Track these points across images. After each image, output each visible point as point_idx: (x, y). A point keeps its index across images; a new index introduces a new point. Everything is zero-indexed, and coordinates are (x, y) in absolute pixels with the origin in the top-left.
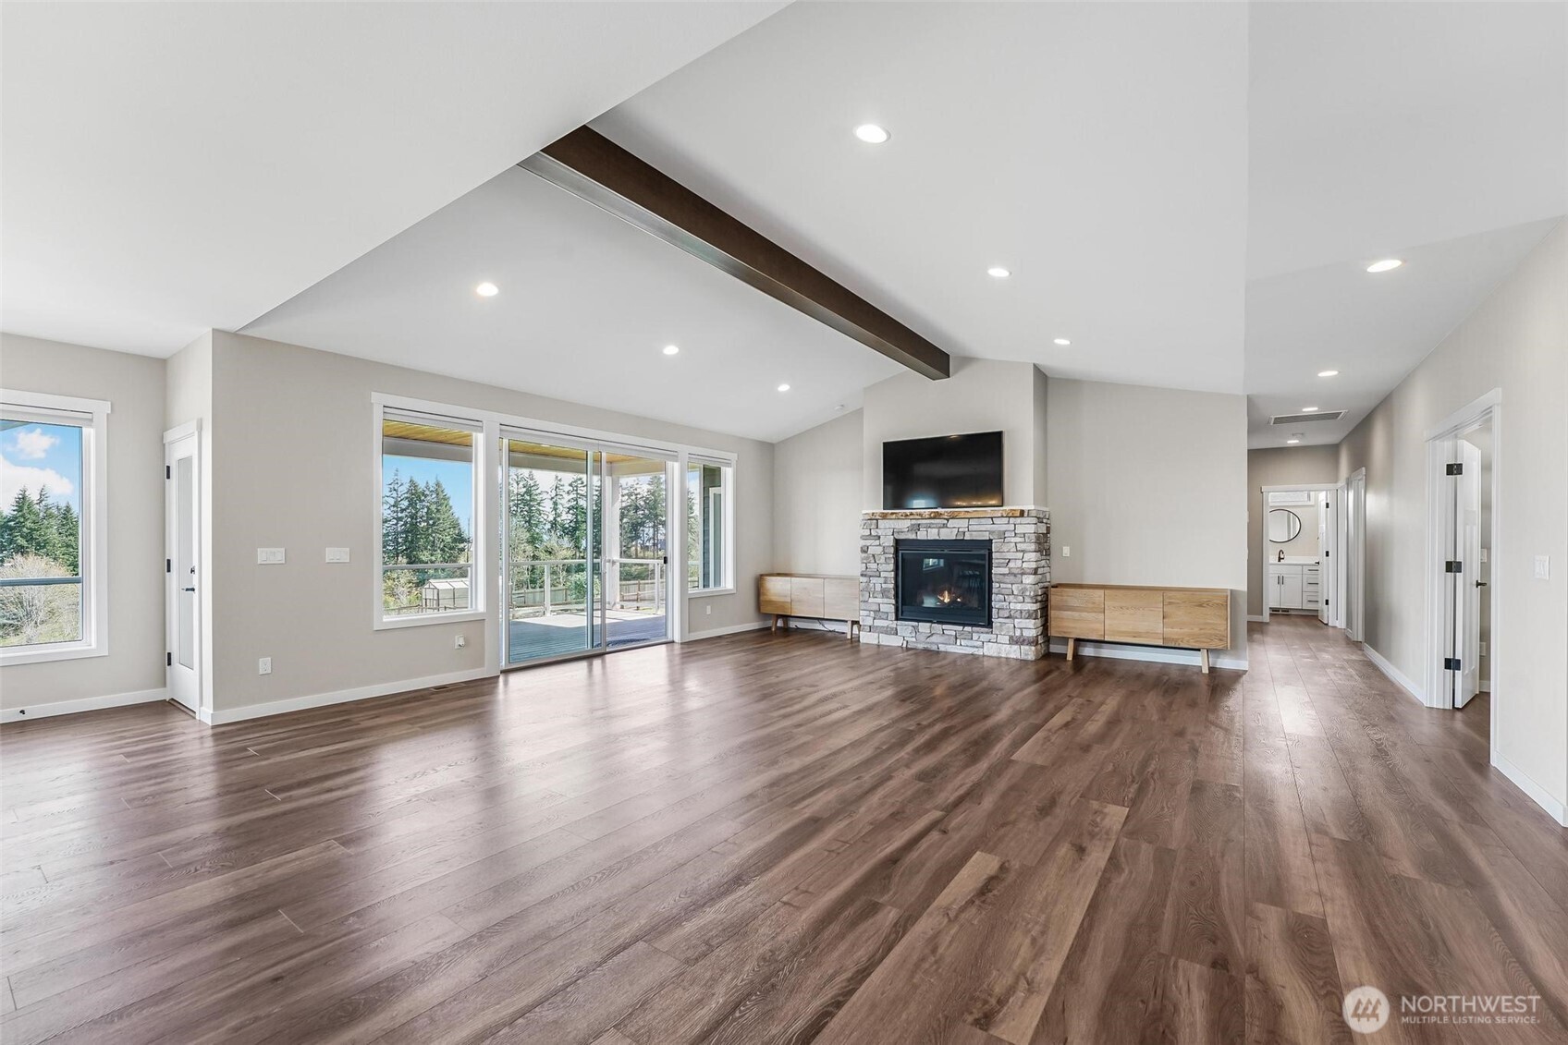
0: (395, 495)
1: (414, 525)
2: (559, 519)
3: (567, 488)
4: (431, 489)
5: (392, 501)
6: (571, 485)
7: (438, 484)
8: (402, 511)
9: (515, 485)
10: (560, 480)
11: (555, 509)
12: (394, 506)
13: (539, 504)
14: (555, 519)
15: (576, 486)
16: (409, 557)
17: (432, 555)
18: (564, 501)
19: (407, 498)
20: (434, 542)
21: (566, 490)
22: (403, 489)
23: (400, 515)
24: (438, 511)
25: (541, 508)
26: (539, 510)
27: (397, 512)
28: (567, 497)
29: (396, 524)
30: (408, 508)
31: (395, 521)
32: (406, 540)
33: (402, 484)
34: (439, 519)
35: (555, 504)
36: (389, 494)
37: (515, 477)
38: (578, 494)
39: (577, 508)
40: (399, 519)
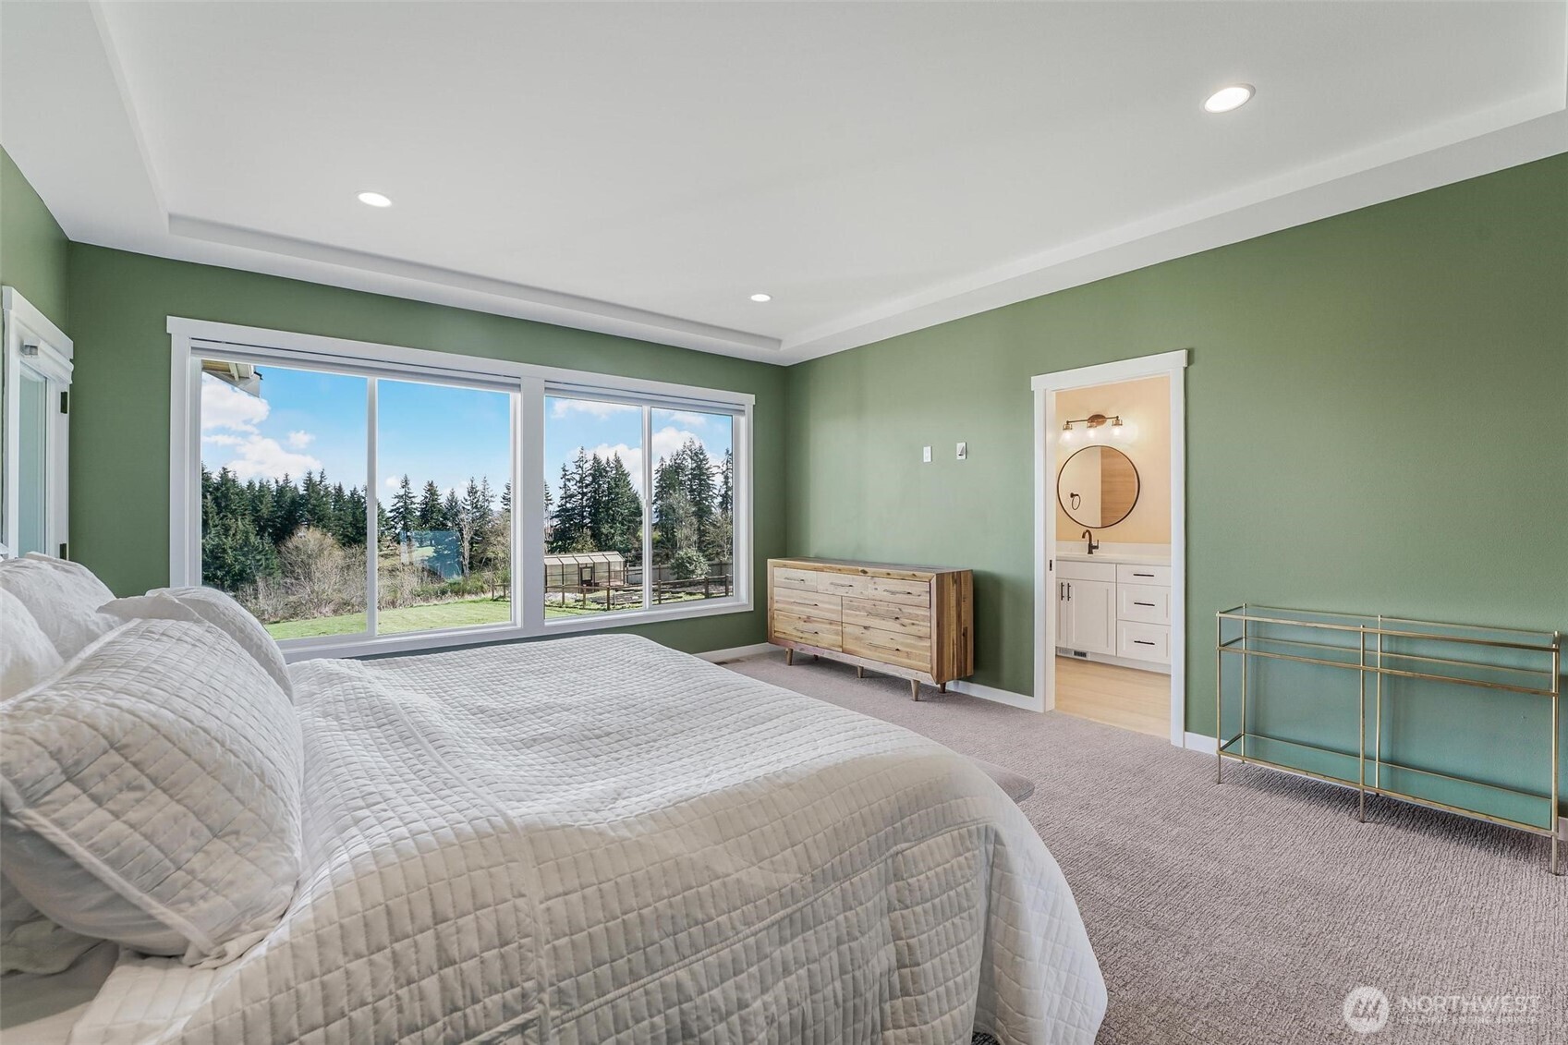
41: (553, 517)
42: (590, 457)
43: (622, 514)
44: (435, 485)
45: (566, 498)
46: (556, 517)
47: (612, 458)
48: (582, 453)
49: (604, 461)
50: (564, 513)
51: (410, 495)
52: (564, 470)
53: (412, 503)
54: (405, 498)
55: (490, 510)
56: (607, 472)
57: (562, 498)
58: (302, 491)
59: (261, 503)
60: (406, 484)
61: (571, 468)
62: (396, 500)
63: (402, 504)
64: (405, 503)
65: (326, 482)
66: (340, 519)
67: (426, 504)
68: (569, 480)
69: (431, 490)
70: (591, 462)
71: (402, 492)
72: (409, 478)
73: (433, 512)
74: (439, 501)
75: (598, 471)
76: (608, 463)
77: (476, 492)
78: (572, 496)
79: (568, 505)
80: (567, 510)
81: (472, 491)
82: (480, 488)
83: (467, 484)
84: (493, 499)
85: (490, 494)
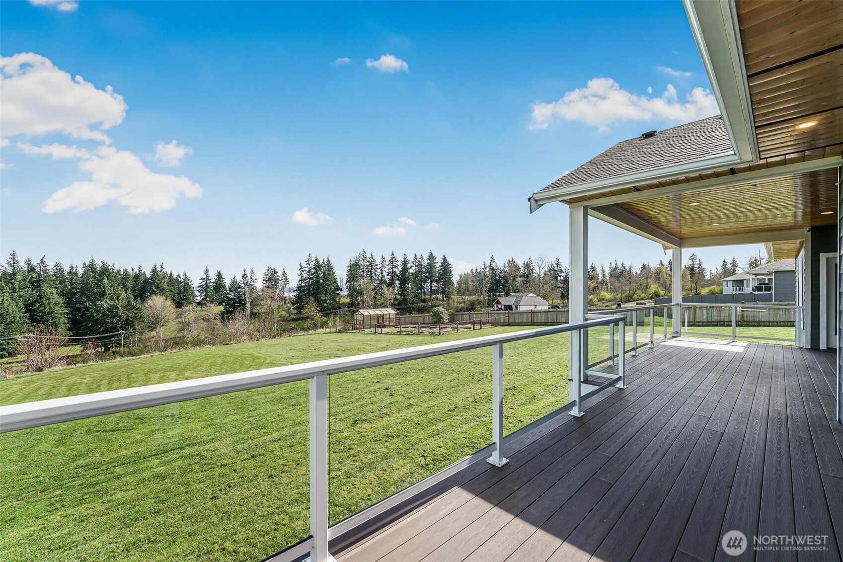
0: (309, 267)
1: (318, 282)
2: (383, 278)
3: (388, 262)
4: (326, 263)
5: (307, 270)
6: (390, 261)
7: (328, 261)
8: (312, 274)
9: (362, 261)
10: (384, 258)
11: (382, 273)
12: (308, 272)
13: (375, 270)
14: (381, 278)
15: (393, 262)
16: (315, 297)
17: (326, 297)
18: (386, 269)
19: (314, 268)
20: (326, 290)
21: (387, 264)
22: (312, 264)
23: (311, 276)
24: (329, 274)
25: (377, 273)
26: (375, 274)
27: (310, 275)
28: (388, 267)
30: (314, 272)
31: (309, 280)
32: (313, 289)
33: (312, 261)
34: (329, 278)
35: (382, 270)
36: (306, 266)
37: (363, 257)
38: (393, 265)
39: (392, 273)
40: (310, 278)
41: (294, 291)
42: (313, 259)
43: (331, 290)
44: (221, 273)
45: (301, 280)
46: (296, 290)
47: (326, 260)
48: (309, 256)
49: (321, 263)
50: (299, 288)
51: (209, 278)
52: (301, 266)
53: (210, 282)
54: (206, 280)
55: (255, 286)
56: (323, 267)
57: (300, 281)
58: (149, 275)
59: (127, 282)
60: (207, 271)
61: (304, 264)
62: (202, 281)
63: (204, 283)
64: (206, 282)
65: (164, 271)
66: (171, 291)
67: (216, 283)
68: (303, 271)
69: (219, 274)
70: (314, 262)
71: (204, 276)
72: (208, 268)
73: (220, 287)
74: (224, 282)
75: (318, 267)
76: (323, 262)
77: (247, 277)
78: (305, 280)
79: (303, 284)
80: (301, 287)
81: (244, 276)
82: (249, 274)
83: (242, 272)
84: (256, 281)
85: (255, 278)
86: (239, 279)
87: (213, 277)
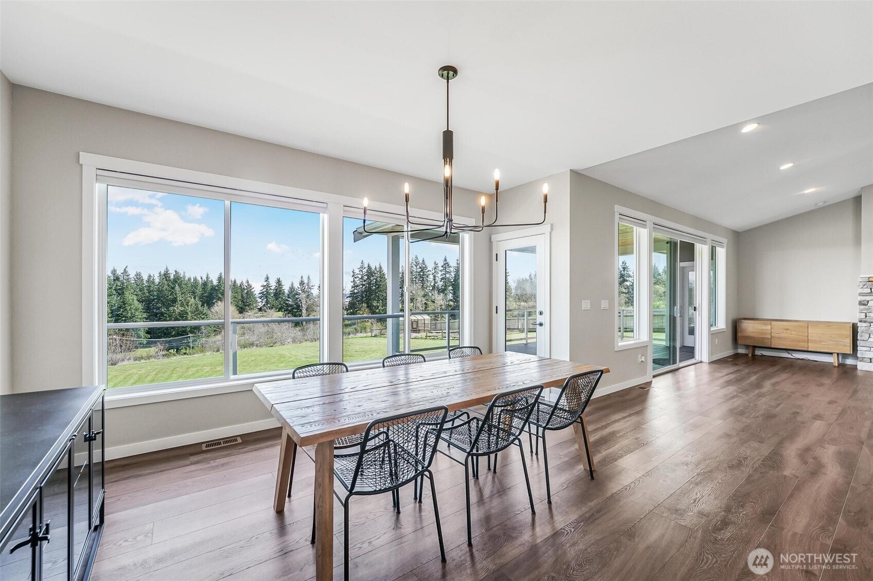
0: (361, 274)
1: (370, 288)
2: (436, 285)
3: (441, 268)
4: (378, 270)
5: (360, 276)
6: (442, 267)
7: (380, 268)
8: (365, 281)
9: (415, 267)
10: (437, 264)
11: (434, 279)
12: (361, 279)
13: (427, 277)
14: (434, 284)
15: (445, 267)
16: (367, 303)
17: (378, 303)
18: (439, 275)
19: (366, 275)
20: (378, 296)
21: (440, 269)
22: (365, 271)
23: (364, 283)
24: (380, 281)
25: (428, 279)
26: (427, 280)
27: (362, 282)
28: (440, 273)
29: (362, 288)
30: (367, 279)
31: (361, 286)
32: (366, 295)
33: (365, 268)
34: (381, 285)
35: (434, 276)
36: (359, 273)
37: (415, 263)
38: (446, 271)
39: (445, 279)
40: (363, 285)
41: (347, 297)
42: (366, 266)
43: (383, 296)
44: (281, 280)
45: (354, 287)
46: (349, 297)
47: (378, 267)
48: (362, 263)
49: (373, 268)
50: (352, 294)
51: (270, 285)
52: (353, 273)
53: (270, 289)
54: (267, 286)
55: (311, 293)
56: (375, 274)
57: (352, 287)
58: (215, 283)
59: (197, 289)
60: (267, 279)
61: (357, 271)
62: (262, 288)
63: (265, 290)
64: (267, 289)
66: (235, 297)
67: (276, 290)
68: (356, 278)
69: (279, 282)
70: (367, 269)
71: (265, 284)
72: (269, 276)
73: (280, 294)
74: (283, 289)
75: (370, 273)
76: (376, 269)
77: (304, 284)
78: (357, 286)
79: (355, 291)
80: (354, 293)
81: (302, 283)
82: (306, 281)
83: (299, 280)
84: (313, 287)
85: (312, 285)
86: (297, 285)
87: (273, 284)
